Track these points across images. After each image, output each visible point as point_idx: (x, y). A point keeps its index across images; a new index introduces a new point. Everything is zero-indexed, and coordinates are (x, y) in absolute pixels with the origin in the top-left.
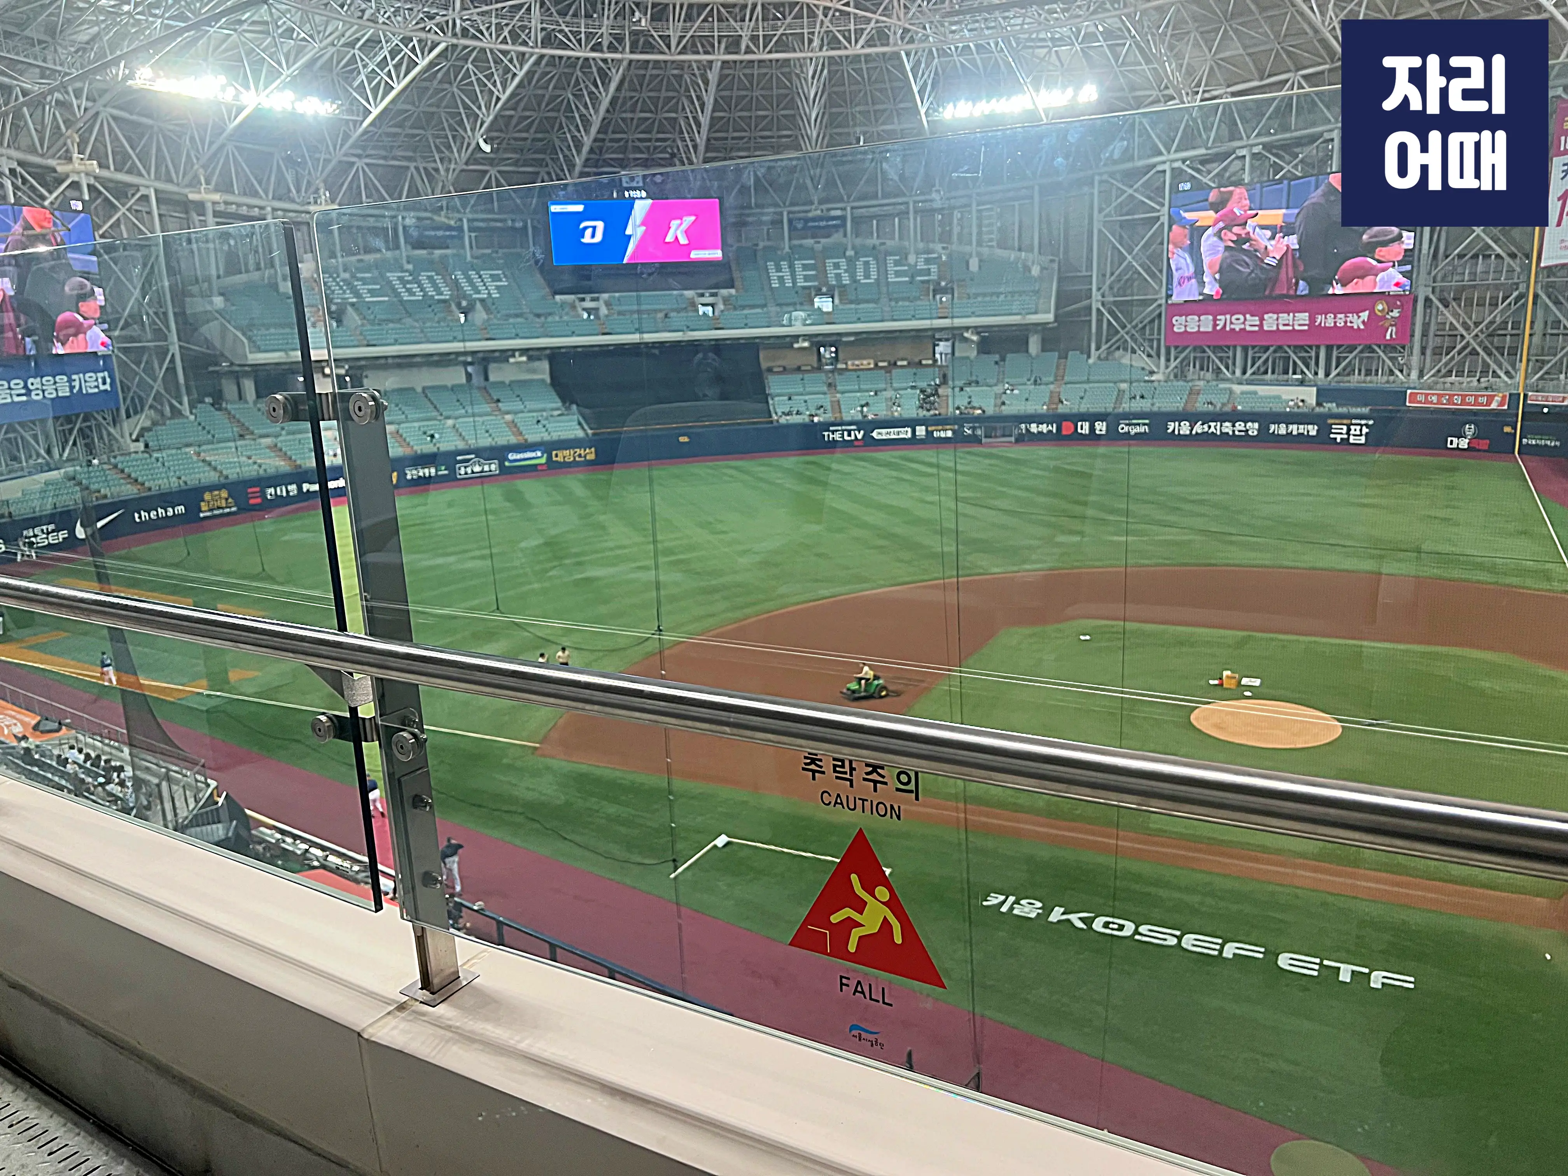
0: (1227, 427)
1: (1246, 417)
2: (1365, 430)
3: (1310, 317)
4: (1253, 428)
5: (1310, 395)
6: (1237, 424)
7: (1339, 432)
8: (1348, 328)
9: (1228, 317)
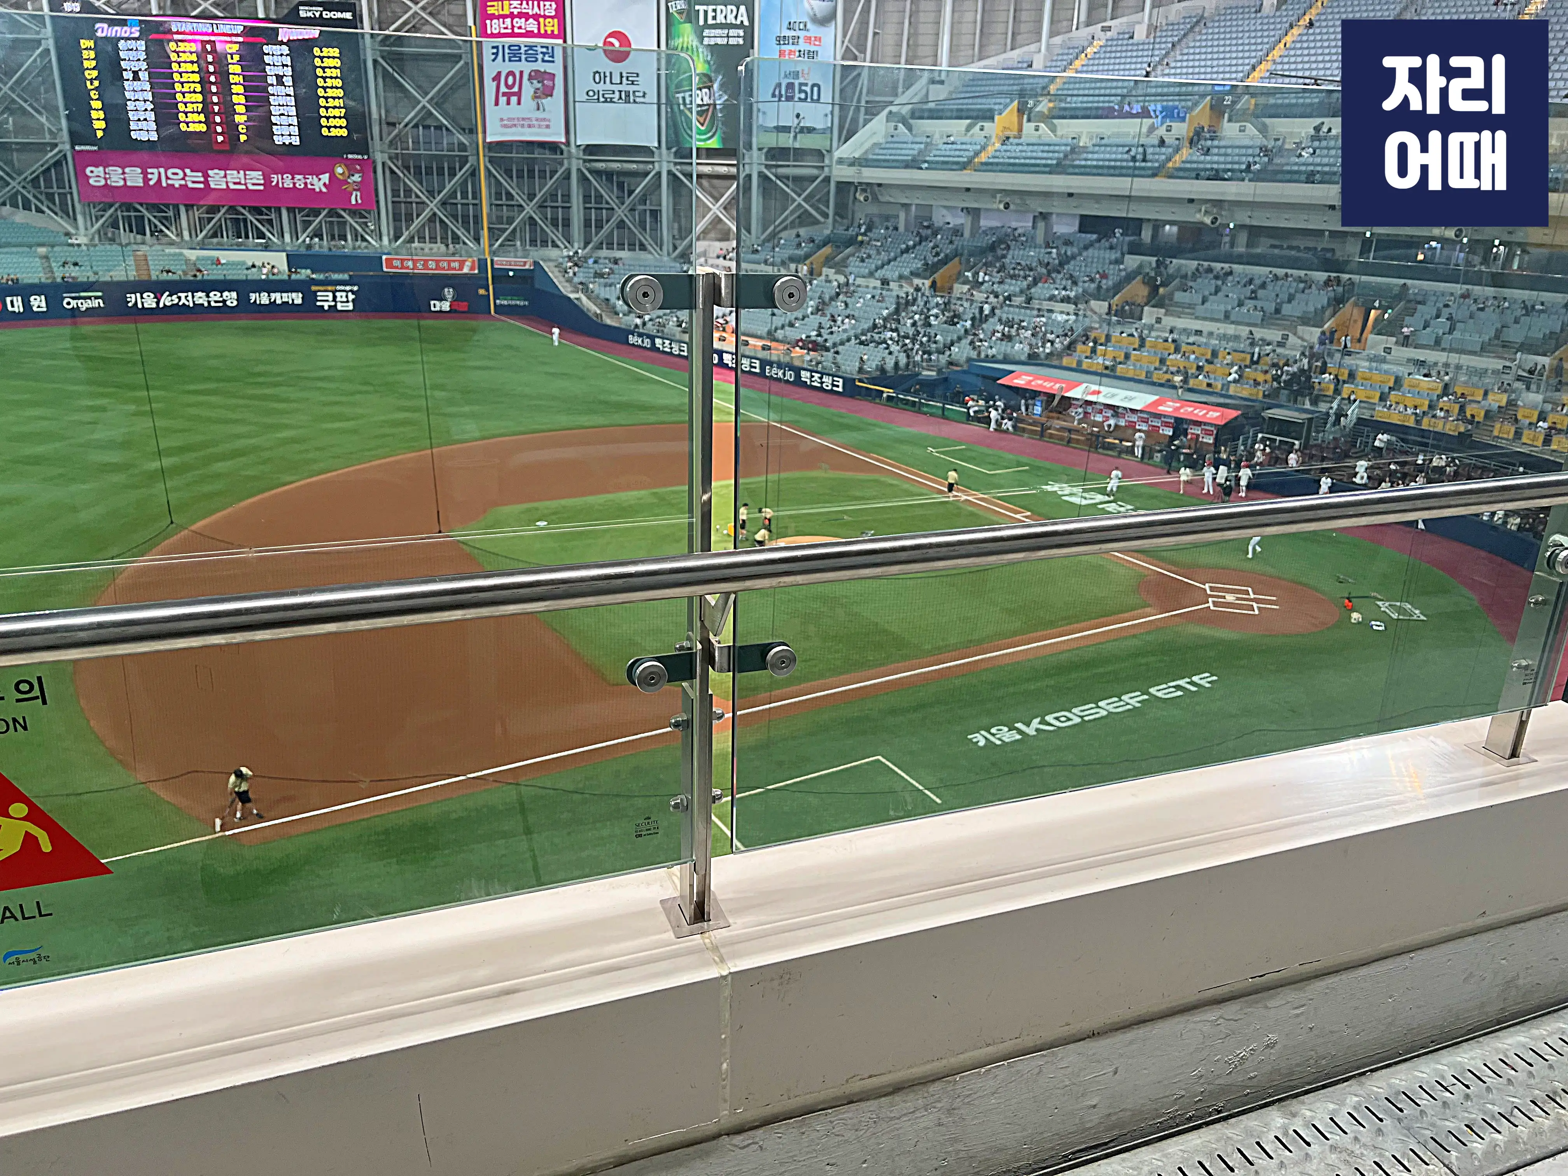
0: (200, 298)
1: (223, 286)
2: (351, 297)
3: (263, 175)
4: (231, 298)
5: (280, 261)
6: (211, 294)
7: (325, 299)
8: (308, 192)
9: (162, 170)
